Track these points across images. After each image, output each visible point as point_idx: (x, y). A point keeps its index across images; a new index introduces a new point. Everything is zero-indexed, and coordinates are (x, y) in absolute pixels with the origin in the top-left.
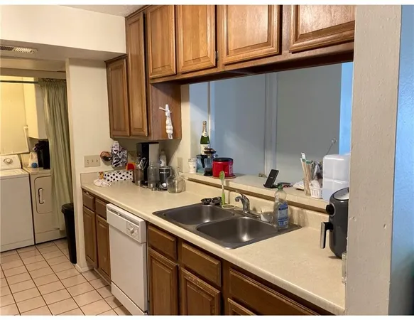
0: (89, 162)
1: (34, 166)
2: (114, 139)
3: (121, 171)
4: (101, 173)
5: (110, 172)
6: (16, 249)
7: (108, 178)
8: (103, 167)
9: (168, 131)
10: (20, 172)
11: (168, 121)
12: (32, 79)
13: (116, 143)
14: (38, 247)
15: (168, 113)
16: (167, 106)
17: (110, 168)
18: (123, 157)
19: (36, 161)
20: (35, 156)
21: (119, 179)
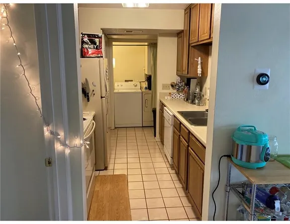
0: (164, 87)
1: (146, 88)
2: (179, 76)
3: (180, 93)
4: (170, 93)
5: (174, 93)
6: (134, 127)
7: (172, 96)
8: (171, 90)
9: (198, 72)
10: (140, 91)
11: (199, 67)
12: (146, 44)
13: (179, 78)
14: (144, 128)
15: (199, 62)
16: (200, 58)
17: (175, 91)
18: (182, 85)
19: (147, 86)
20: (147, 83)
21: (178, 97)
